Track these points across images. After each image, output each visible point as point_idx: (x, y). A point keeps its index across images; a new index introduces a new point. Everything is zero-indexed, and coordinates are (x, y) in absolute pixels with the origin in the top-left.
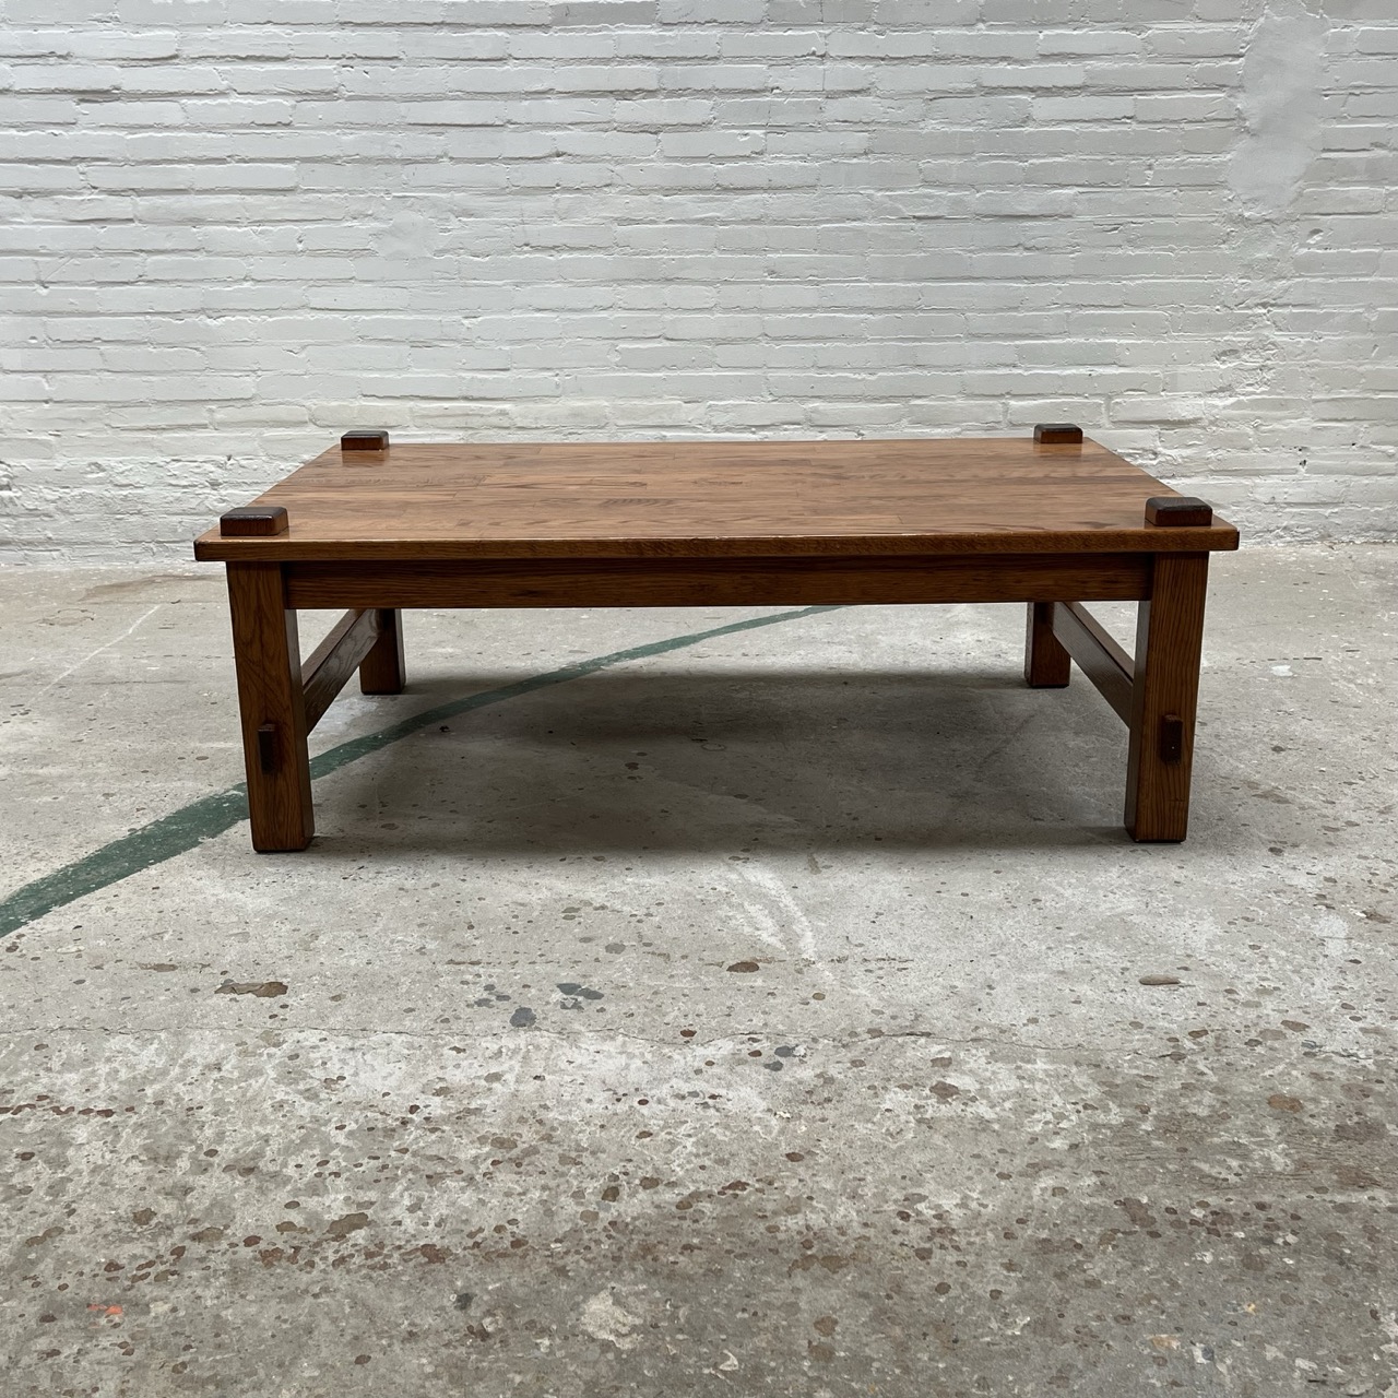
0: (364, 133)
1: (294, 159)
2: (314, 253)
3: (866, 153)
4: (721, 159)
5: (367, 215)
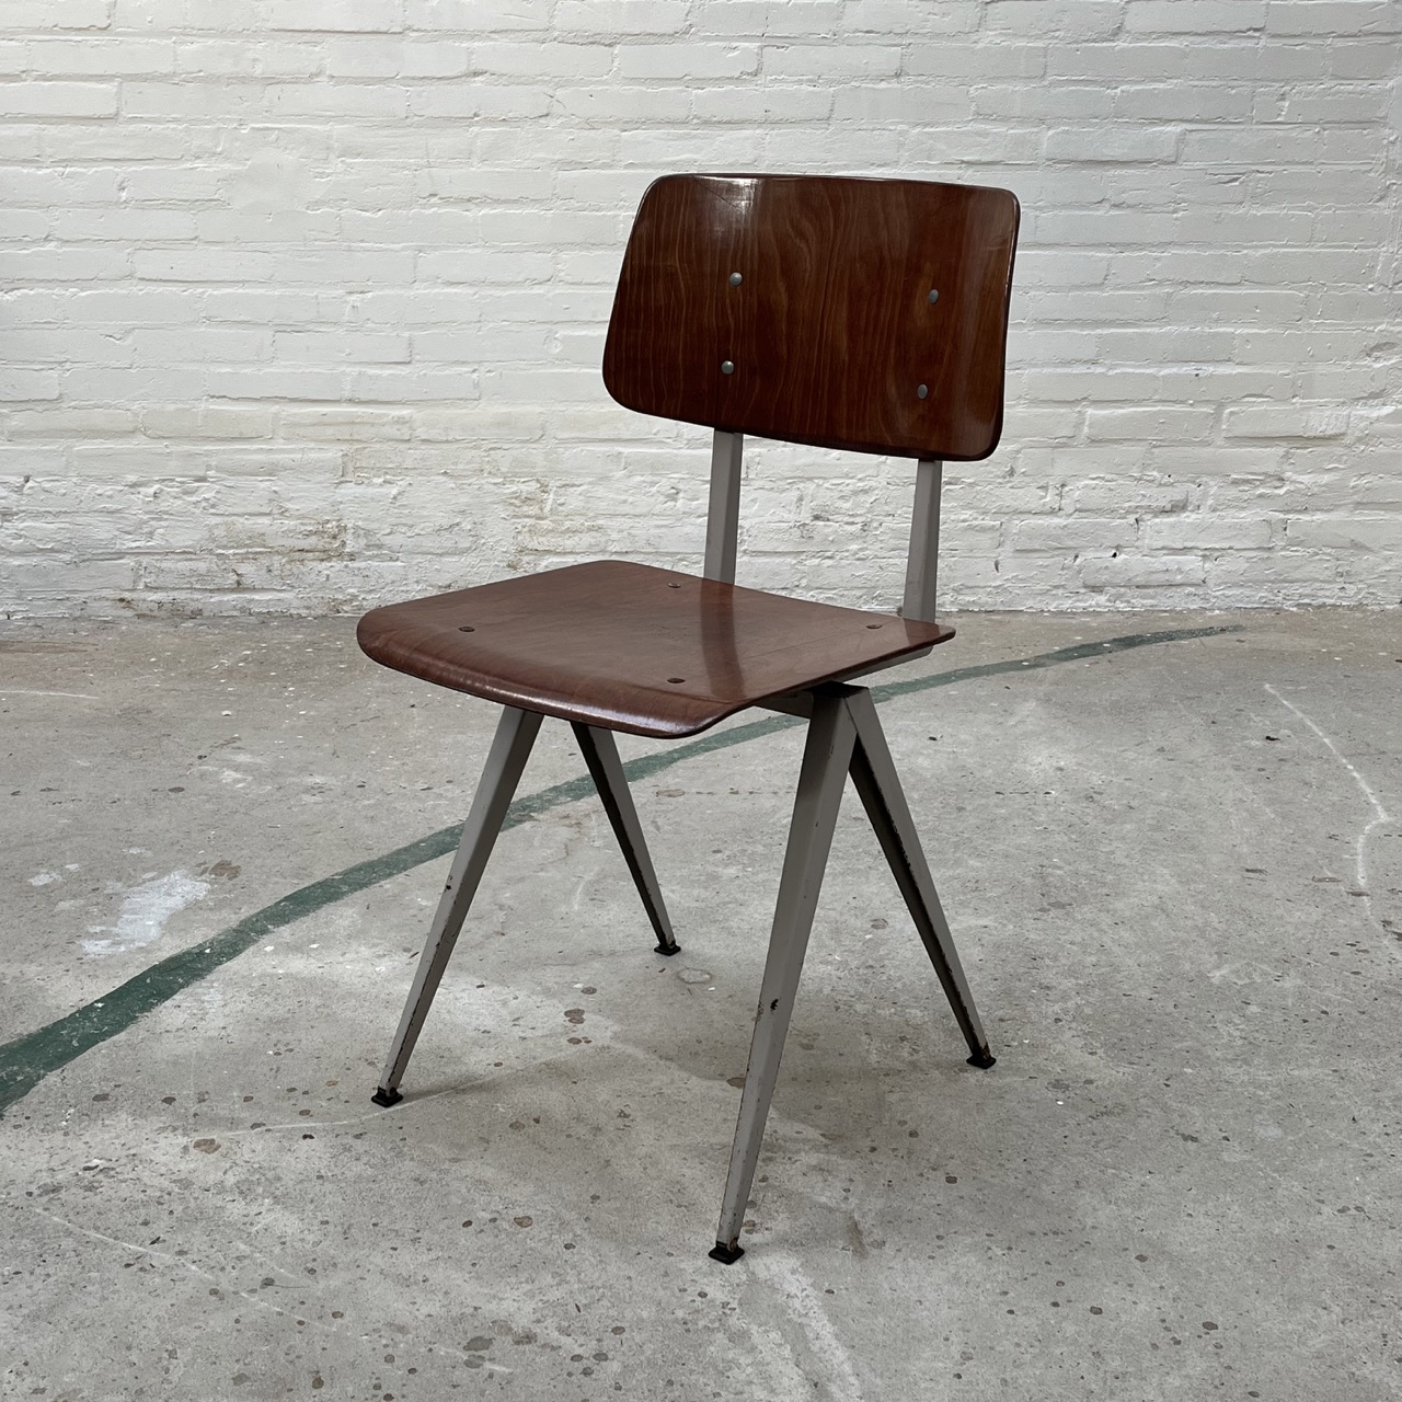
0: (211, 42)
1: (114, 76)
2: (144, 204)
3: (897, 75)
4: (701, 82)
5: (214, 154)
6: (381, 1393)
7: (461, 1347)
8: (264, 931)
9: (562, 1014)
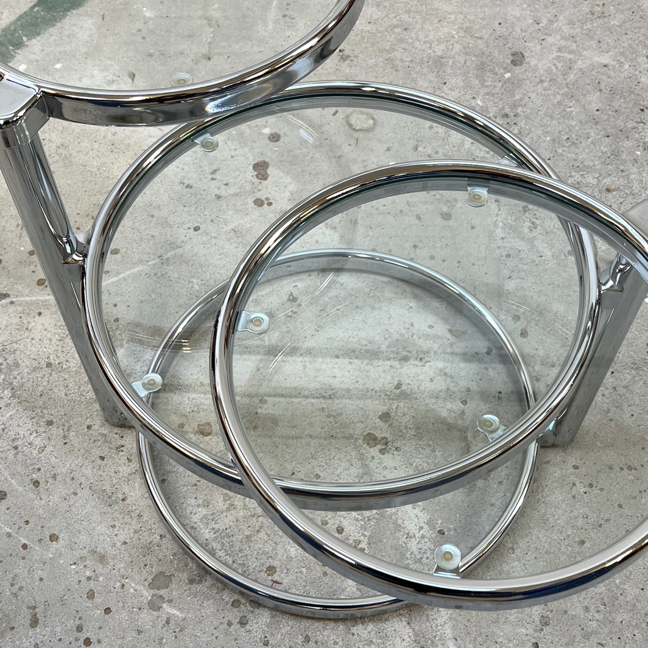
6: (83, 636)
7: (146, 584)
8: (19, 45)
9: (251, 168)
